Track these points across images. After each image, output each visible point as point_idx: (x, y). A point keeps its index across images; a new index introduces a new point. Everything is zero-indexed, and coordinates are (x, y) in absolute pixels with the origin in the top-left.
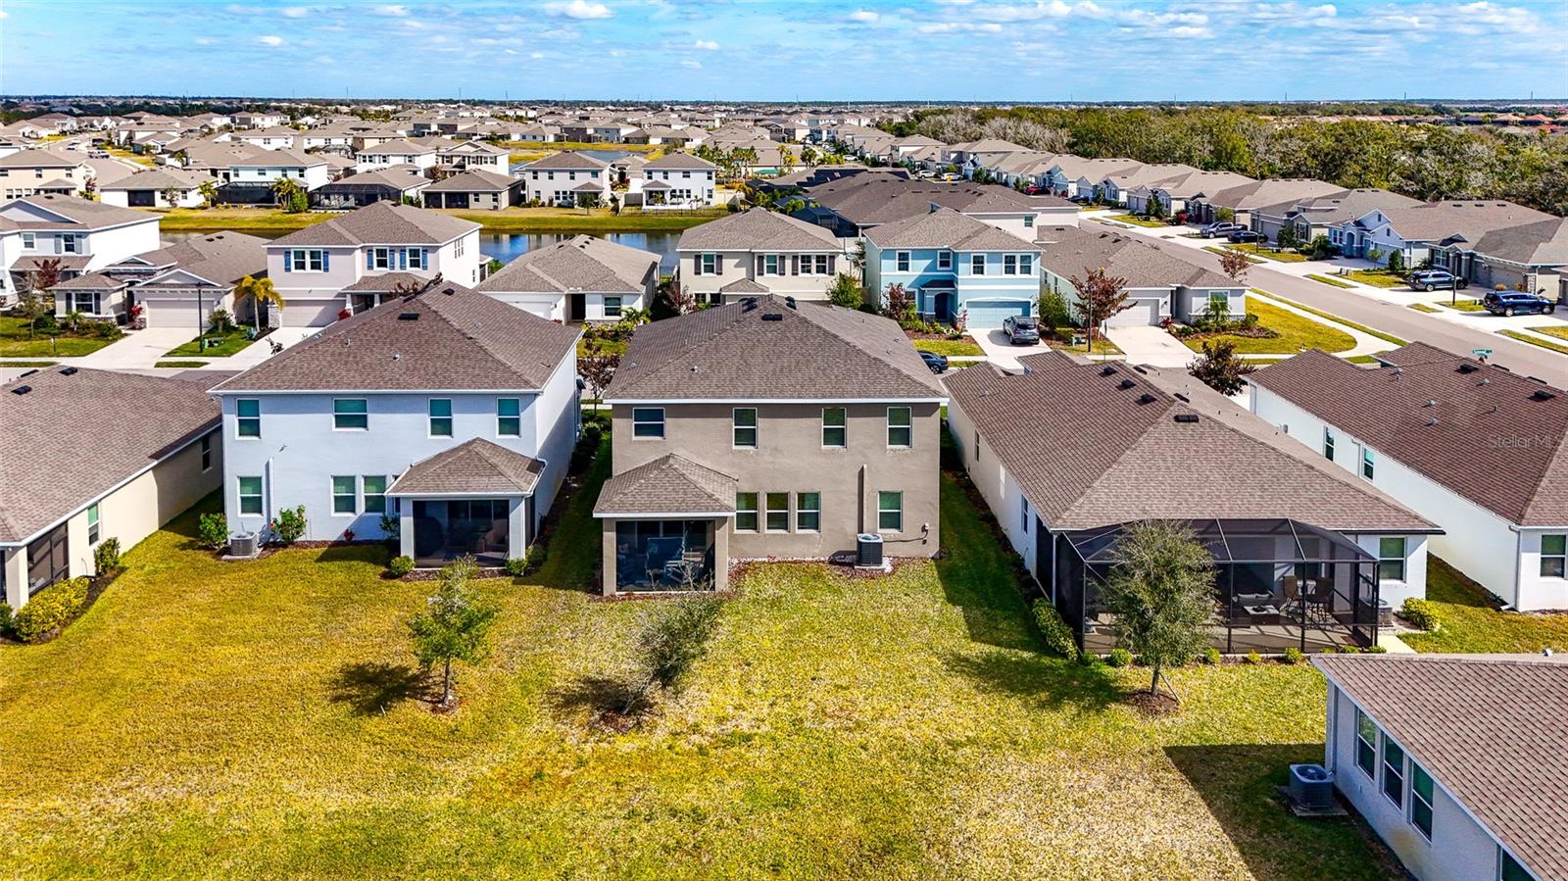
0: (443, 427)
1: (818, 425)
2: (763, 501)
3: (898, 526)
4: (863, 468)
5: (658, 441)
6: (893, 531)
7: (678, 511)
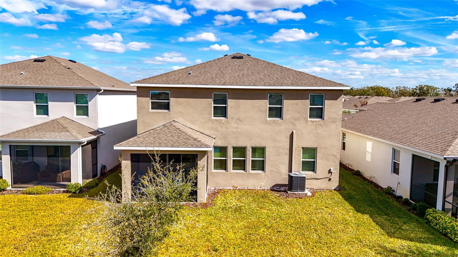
0: (43, 110)
1: (265, 104)
2: (230, 152)
3: (314, 170)
4: (293, 132)
5: (165, 113)
6: (311, 173)
7: (172, 146)
